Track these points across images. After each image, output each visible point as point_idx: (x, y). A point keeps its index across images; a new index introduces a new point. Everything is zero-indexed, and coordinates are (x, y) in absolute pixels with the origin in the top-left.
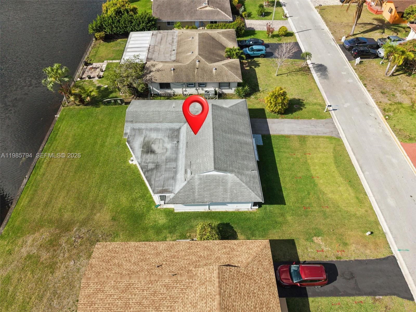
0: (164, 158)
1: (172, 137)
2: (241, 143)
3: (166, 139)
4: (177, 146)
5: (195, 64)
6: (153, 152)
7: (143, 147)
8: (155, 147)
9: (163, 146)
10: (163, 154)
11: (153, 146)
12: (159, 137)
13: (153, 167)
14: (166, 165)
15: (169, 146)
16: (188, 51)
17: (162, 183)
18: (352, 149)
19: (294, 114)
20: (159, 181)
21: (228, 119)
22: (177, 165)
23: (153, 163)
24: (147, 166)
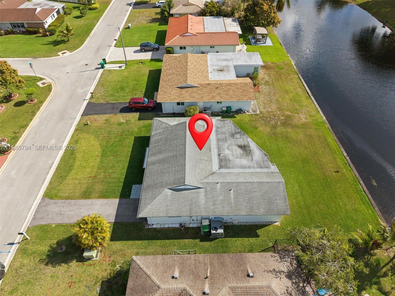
0: (229, 142)
1: (226, 160)
3: (231, 158)
4: (219, 151)
5: (212, 285)
6: (240, 147)
7: (250, 150)
8: (239, 151)
9: (232, 152)
10: (231, 145)
11: (242, 152)
12: (238, 160)
13: (236, 135)
14: (226, 136)
15: (227, 152)
17: (225, 125)
20: (228, 126)
22: (217, 136)
23: (237, 138)
24: (240, 136)
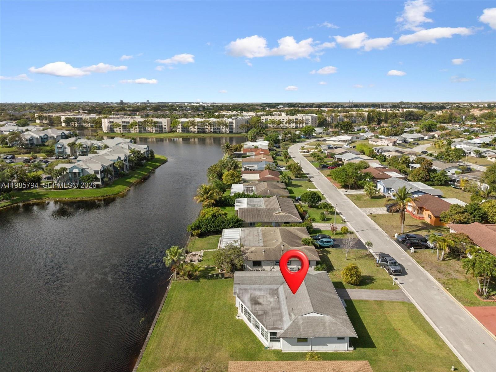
0: (269, 307)
1: (273, 294)
2: (330, 298)
3: (268, 296)
4: (279, 300)
5: (280, 248)
6: (259, 304)
7: (251, 301)
8: (260, 301)
9: (267, 300)
10: (268, 305)
11: (258, 300)
12: (263, 294)
13: (262, 313)
14: (272, 312)
15: (272, 300)
16: (273, 239)
17: (272, 323)
18: (424, 311)
19: (368, 286)
20: (269, 322)
21: (316, 282)
22: (281, 312)
23: (261, 310)
24: (258, 313)
